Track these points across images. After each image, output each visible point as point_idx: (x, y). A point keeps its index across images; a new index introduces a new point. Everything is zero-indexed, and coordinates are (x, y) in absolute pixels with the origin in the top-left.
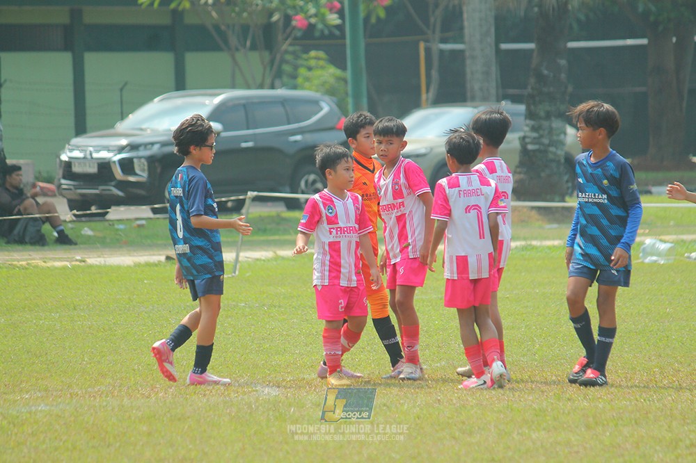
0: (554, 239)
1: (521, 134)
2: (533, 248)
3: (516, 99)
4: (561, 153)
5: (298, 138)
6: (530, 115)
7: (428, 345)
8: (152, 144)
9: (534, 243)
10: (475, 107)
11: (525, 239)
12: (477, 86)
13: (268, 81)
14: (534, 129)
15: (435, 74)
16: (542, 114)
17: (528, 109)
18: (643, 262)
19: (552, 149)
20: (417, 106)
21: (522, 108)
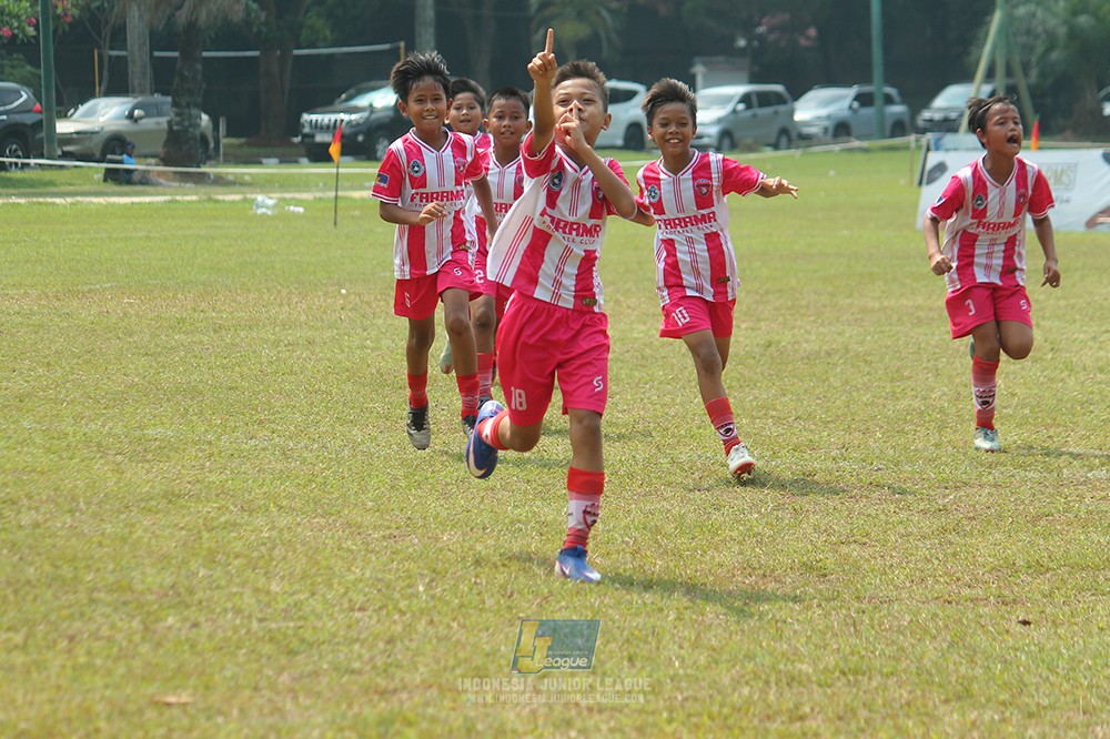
0: (192, 194)
1: (169, 118)
2: (176, 201)
3: (164, 93)
4: (197, 133)
5: (6, 117)
6: (175, 104)
9: (178, 198)
10: (135, 97)
11: (171, 195)
12: (136, 83)
14: (177, 115)
15: (106, 74)
16: (184, 103)
17: (174, 99)
18: (256, 214)
19: (191, 130)
20: (93, 96)
21: (169, 99)
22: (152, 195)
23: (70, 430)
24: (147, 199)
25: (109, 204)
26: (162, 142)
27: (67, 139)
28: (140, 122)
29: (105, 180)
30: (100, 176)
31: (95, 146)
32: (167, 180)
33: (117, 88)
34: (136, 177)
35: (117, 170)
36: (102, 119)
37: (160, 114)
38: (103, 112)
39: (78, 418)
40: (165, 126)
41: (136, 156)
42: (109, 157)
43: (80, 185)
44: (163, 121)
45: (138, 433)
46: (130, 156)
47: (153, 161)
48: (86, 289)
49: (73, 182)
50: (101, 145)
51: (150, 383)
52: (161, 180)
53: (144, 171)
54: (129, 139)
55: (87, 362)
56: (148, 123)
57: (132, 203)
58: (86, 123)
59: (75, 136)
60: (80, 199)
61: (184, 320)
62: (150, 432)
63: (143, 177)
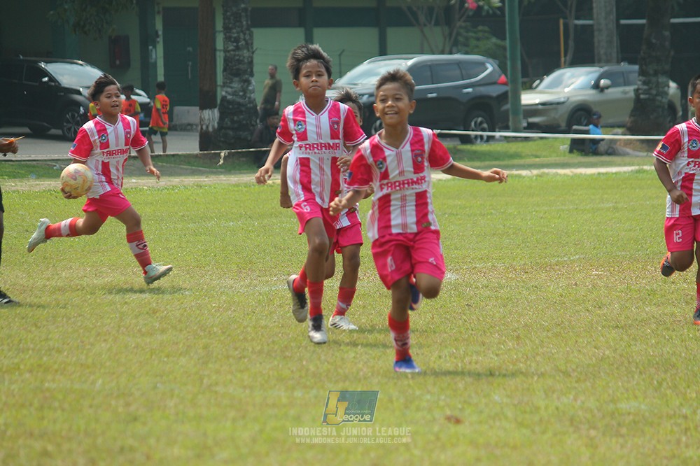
1: (636, 87)
3: (631, 62)
4: (665, 101)
5: (470, 90)
6: (642, 72)
7: (567, 243)
8: (363, 95)
10: (601, 67)
11: (638, 165)
12: (602, 52)
13: (447, 49)
14: (644, 83)
15: (571, 43)
16: (651, 72)
17: (641, 68)
19: (659, 98)
20: (557, 66)
21: (636, 67)
22: (620, 165)
23: (542, 404)
24: (614, 170)
25: (575, 175)
26: (629, 111)
27: (532, 111)
28: (606, 91)
29: (571, 151)
30: (566, 147)
31: (561, 116)
32: (634, 150)
33: (582, 58)
34: (602, 147)
35: (583, 140)
36: (567, 90)
37: (626, 83)
38: (570, 82)
39: (548, 392)
40: (632, 95)
41: (602, 127)
42: (575, 127)
43: (544, 157)
44: (630, 90)
45: (611, 407)
46: (596, 126)
47: (620, 130)
48: (554, 261)
49: (538, 153)
50: (566, 116)
51: (621, 356)
52: (628, 150)
53: (612, 141)
54: (595, 109)
55: (557, 335)
56: (615, 92)
57: (599, 174)
58: (552, 93)
59: (540, 107)
60: (546, 170)
61: (654, 292)
62: (623, 406)
63: (609, 147)
